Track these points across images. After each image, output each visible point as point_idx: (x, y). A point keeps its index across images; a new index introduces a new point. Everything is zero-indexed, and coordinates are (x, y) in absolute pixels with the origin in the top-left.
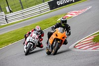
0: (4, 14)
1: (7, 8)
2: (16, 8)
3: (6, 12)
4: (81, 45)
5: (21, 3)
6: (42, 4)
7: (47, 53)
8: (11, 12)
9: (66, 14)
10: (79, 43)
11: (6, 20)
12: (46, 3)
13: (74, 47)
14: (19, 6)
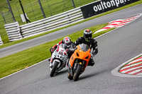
0: (18, 25)
1: (22, 16)
2: (35, 15)
3: (21, 22)
4: (128, 69)
5: (42, 8)
6: (73, 10)
8: (28, 21)
9: (107, 24)
10: (126, 65)
11: (21, 33)
12: (78, 9)
13: (119, 71)
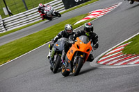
0: (0, 18)
1: (4, 9)
2: (17, 8)
3: (3, 16)
7: (63, 74)
8: (10, 14)
9: (87, 15)
11: (4, 26)
13: (97, 62)
14: (22, 6)
